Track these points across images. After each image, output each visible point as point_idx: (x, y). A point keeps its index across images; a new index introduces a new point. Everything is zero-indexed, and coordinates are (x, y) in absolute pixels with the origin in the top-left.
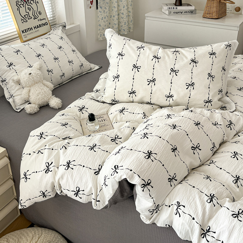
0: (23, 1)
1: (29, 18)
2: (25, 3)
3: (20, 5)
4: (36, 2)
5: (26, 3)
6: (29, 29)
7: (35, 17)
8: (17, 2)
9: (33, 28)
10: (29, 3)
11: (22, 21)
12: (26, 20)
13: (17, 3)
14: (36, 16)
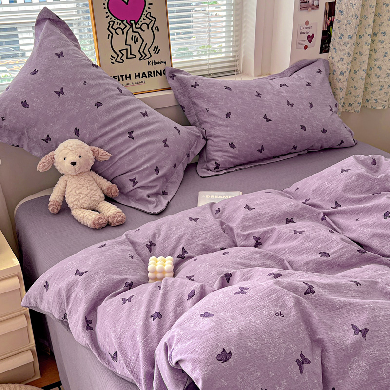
0: (125, 22)
1: (129, 56)
2: (128, 26)
3: (115, 30)
4: (154, 29)
5: (131, 26)
6: (124, 77)
7: (142, 56)
8: (111, 23)
9: (133, 76)
10: (136, 28)
11: (112, 59)
12: (121, 59)
13: (110, 25)
14: (146, 55)
